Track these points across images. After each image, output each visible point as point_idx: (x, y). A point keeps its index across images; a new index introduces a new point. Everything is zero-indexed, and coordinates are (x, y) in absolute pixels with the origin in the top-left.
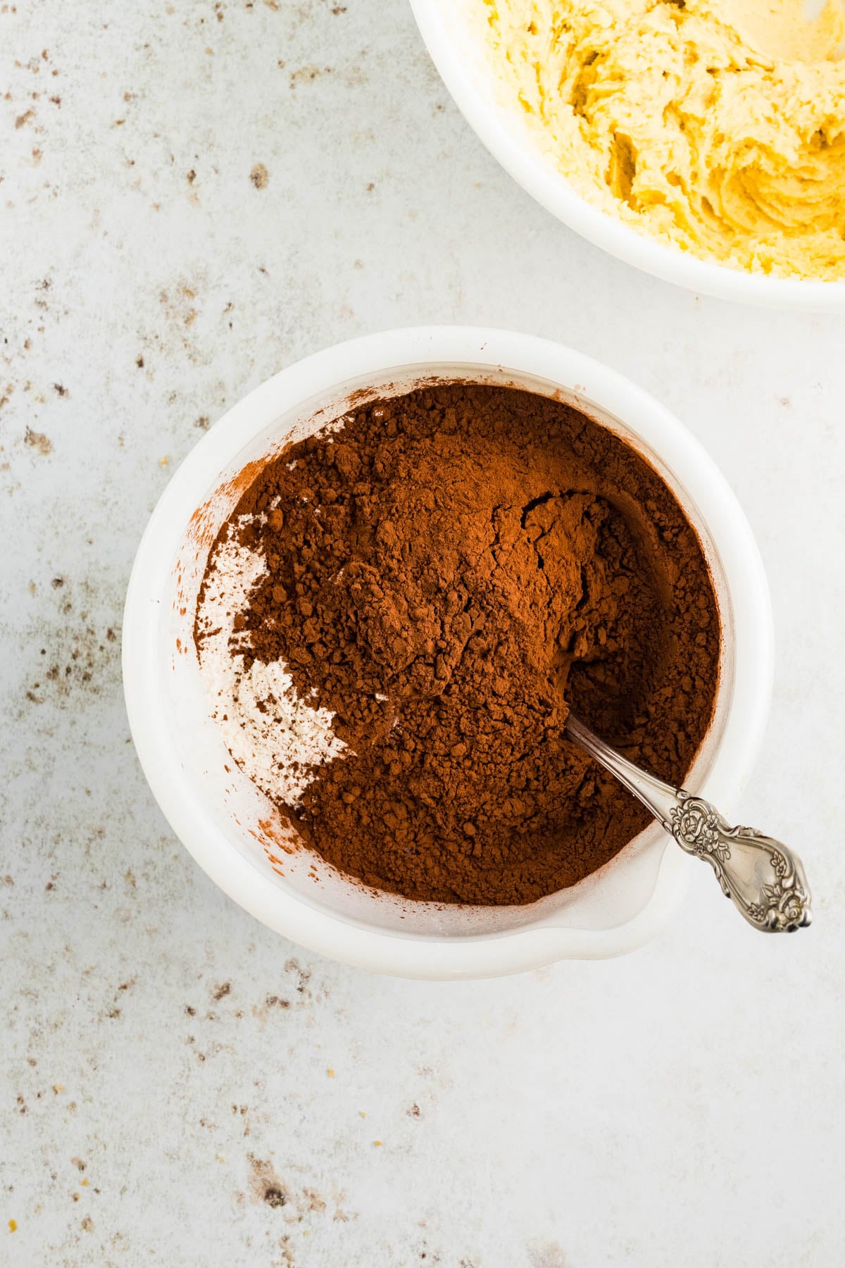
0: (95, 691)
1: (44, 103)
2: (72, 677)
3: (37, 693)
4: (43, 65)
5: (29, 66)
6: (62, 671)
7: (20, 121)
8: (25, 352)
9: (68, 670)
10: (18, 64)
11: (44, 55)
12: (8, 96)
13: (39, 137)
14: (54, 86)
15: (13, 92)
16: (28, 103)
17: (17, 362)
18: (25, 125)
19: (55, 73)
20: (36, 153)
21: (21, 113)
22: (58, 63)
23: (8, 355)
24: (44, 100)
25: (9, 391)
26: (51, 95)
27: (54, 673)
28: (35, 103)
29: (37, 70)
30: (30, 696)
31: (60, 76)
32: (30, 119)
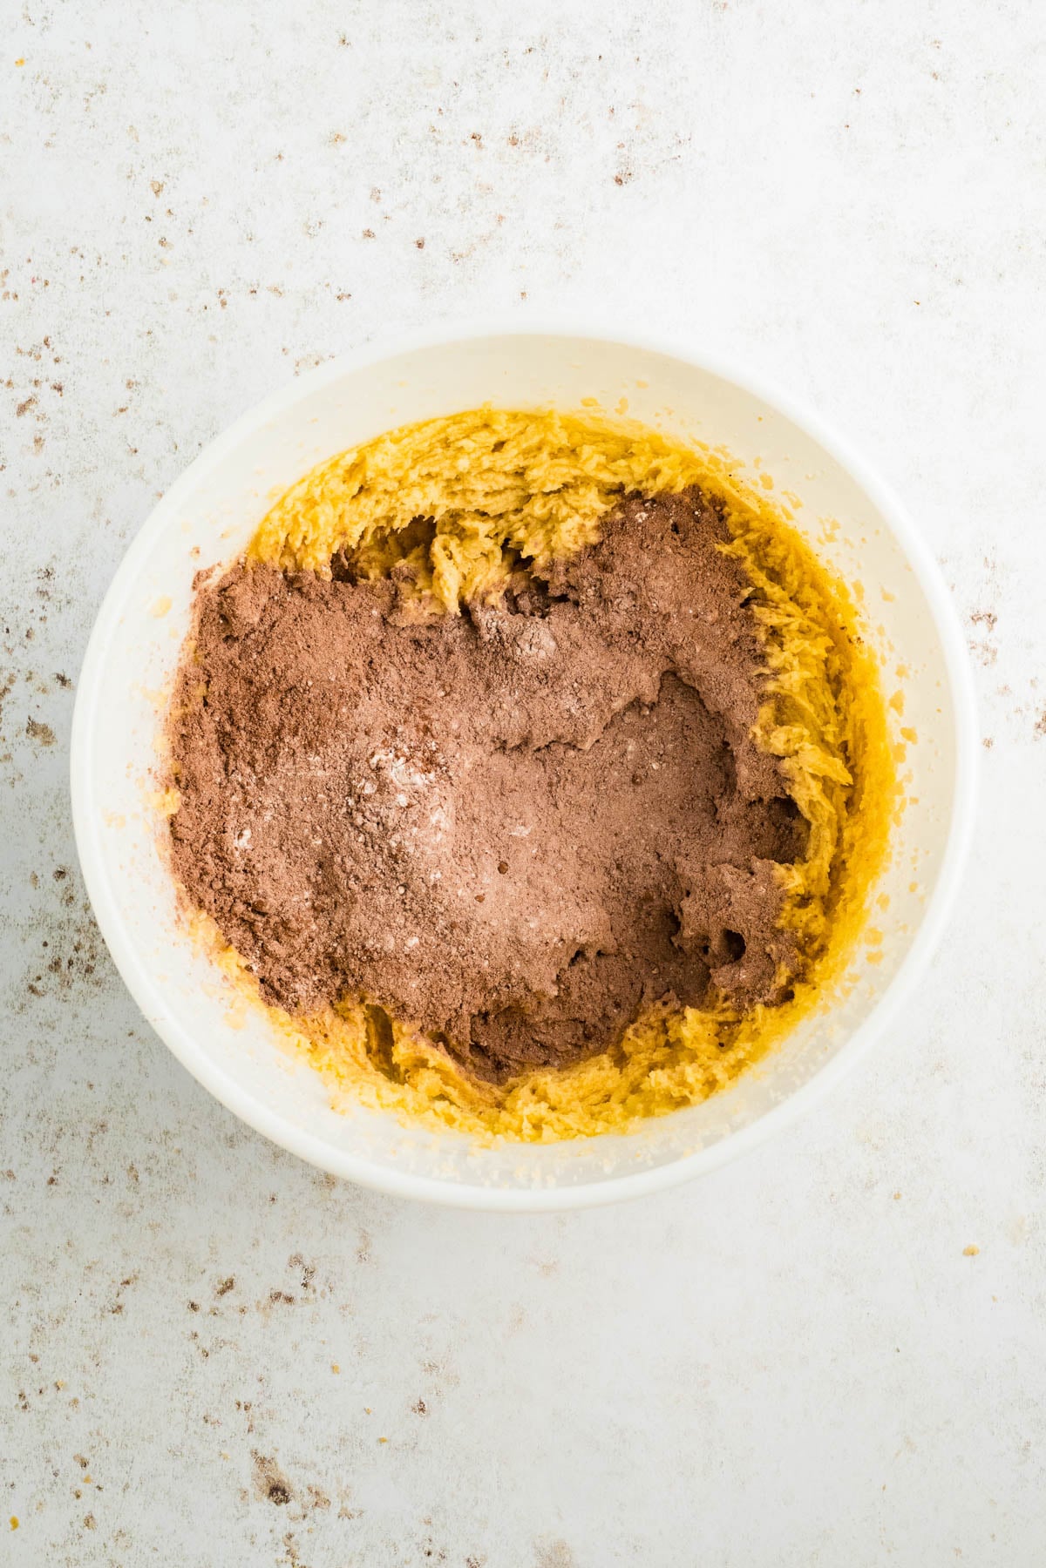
0: (97, 983)
1: (46, 390)
2: (74, 969)
3: (39, 985)
4: (45, 351)
5: (30, 354)
6: (64, 964)
7: (22, 409)
8: (26, 641)
9: (70, 963)
10: (19, 351)
11: (46, 342)
12: (9, 383)
13: (40, 425)
14: (56, 373)
15: (15, 380)
16: (30, 391)
17: (18, 652)
18: (27, 413)
19: (57, 361)
20: (37, 441)
21: (23, 400)
22: (60, 350)
23: (10, 644)
24: (46, 387)
25: (11, 681)
26: (53, 383)
27: (56, 965)
28: (36, 390)
29: (38, 357)
30: (32, 989)
31: (62, 363)
32: (32, 407)
